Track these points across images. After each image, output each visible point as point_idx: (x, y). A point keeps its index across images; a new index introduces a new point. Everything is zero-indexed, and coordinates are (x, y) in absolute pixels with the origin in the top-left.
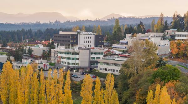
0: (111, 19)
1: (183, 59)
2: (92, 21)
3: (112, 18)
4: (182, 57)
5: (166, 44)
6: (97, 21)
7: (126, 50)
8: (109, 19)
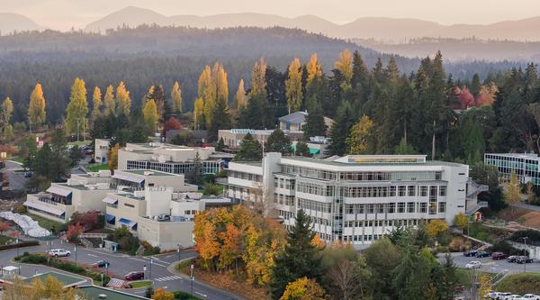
0: (116, 30)
1: (233, 276)
2: (62, 35)
3: (118, 28)
4: (231, 271)
5: (188, 212)
6: (75, 33)
7: (64, 222)
8: (112, 30)
